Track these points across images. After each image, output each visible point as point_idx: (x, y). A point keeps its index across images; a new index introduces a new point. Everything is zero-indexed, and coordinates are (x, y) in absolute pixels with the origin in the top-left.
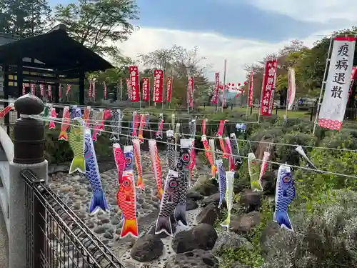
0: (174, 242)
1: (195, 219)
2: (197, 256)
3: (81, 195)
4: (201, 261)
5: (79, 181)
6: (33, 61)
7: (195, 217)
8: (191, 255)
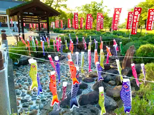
0: (80, 99)
1: (92, 87)
2: (88, 108)
3: (44, 74)
4: (90, 111)
5: (44, 66)
6: (29, 13)
7: (92, 86)
8: (86, 107)
